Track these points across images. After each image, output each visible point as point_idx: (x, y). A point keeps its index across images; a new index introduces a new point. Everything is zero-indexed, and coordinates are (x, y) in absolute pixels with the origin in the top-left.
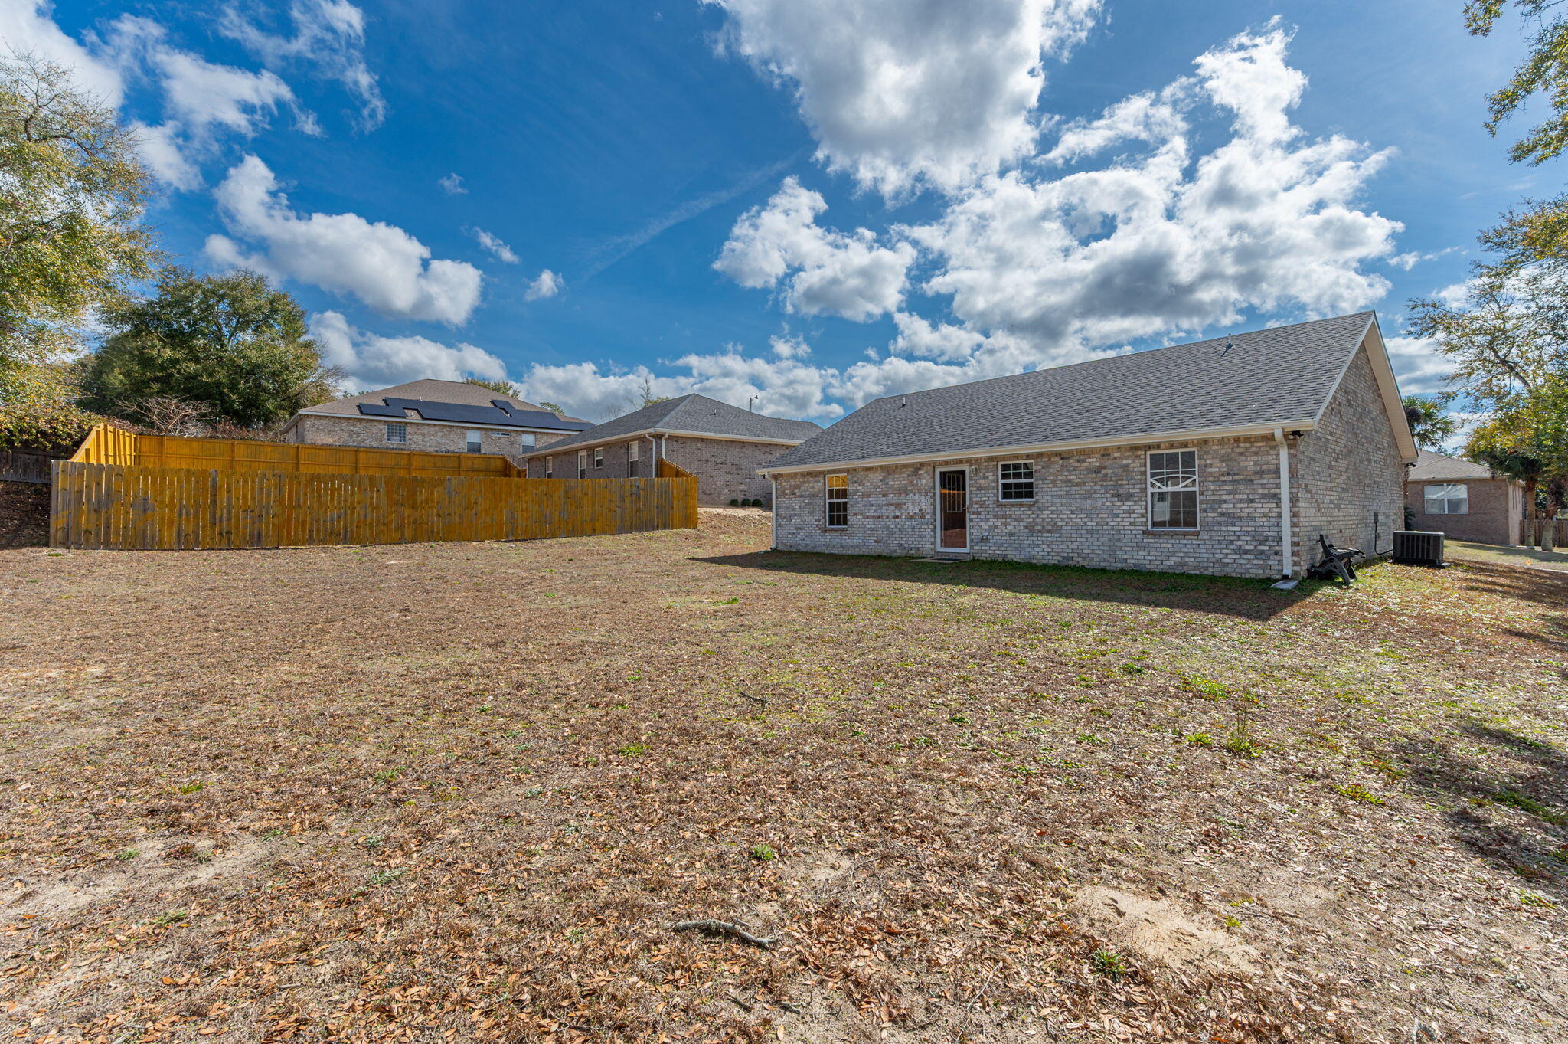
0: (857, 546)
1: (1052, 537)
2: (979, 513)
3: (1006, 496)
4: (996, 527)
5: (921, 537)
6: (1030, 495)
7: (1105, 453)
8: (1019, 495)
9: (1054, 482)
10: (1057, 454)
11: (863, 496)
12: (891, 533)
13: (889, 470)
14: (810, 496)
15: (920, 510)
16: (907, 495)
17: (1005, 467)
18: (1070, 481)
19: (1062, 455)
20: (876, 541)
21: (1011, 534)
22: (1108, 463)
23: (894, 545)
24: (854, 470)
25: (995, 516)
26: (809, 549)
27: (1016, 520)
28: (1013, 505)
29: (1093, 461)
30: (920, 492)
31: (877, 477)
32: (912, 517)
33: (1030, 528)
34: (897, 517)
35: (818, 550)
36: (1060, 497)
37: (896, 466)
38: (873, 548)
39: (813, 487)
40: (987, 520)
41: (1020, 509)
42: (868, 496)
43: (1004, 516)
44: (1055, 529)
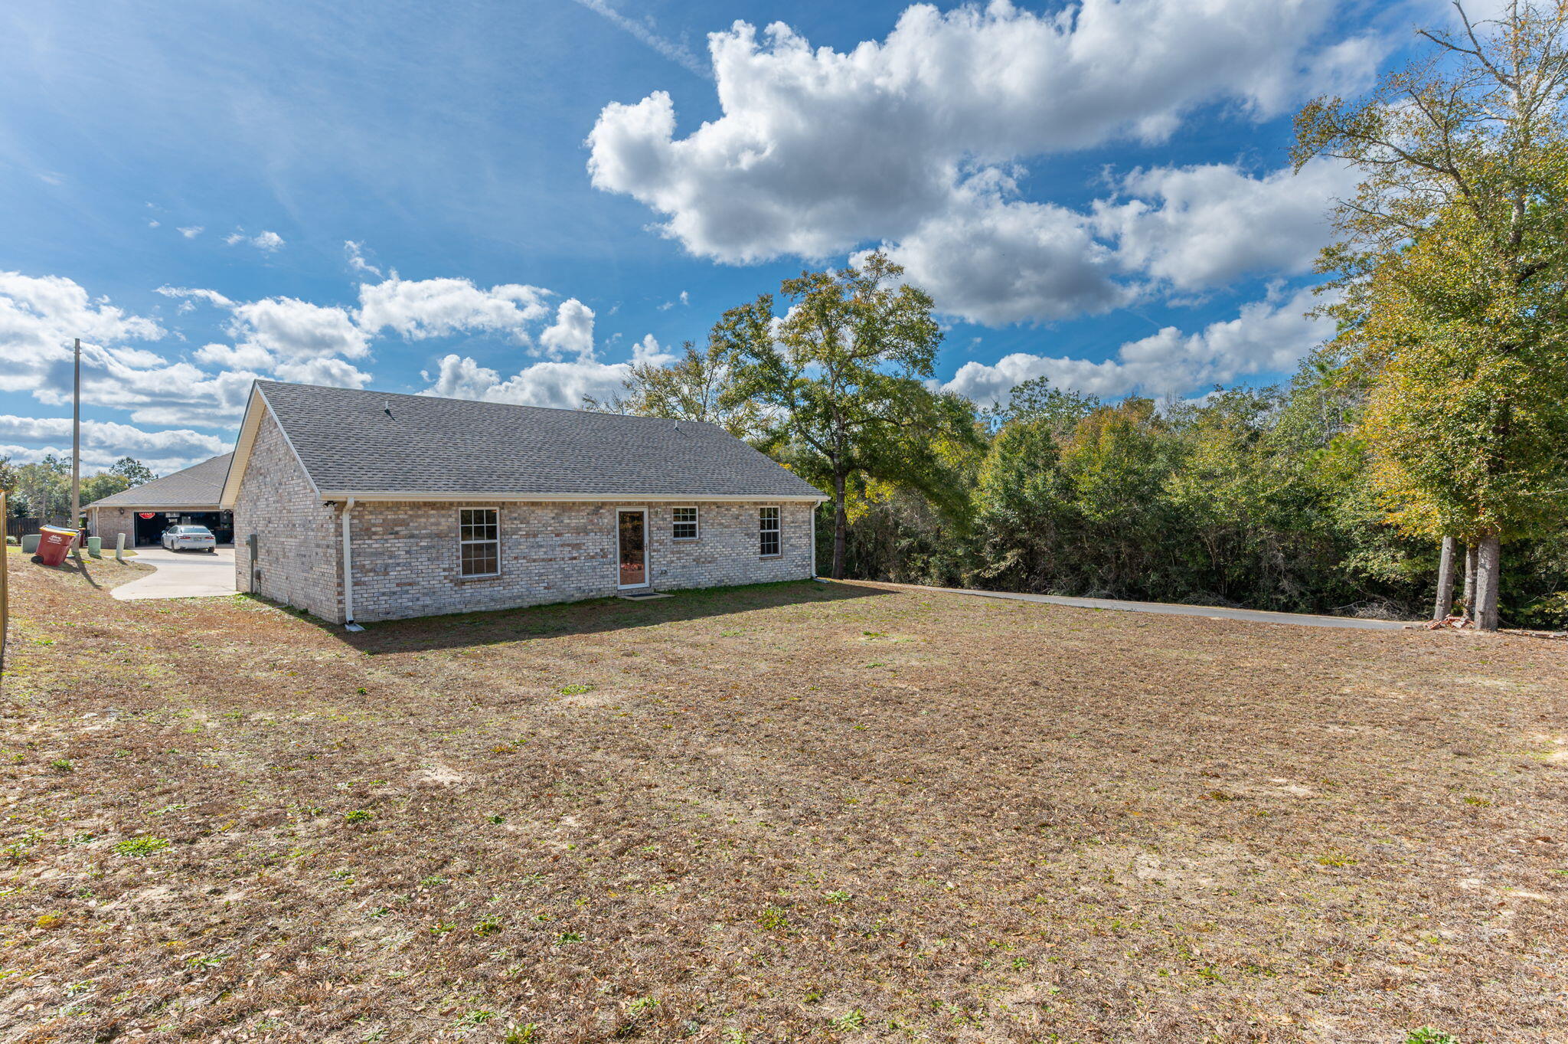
0: (519, 597)
1: (711, 566)
2: (659, 551)
3: (676, 535)
4: (672, 562)
5: (603, 577)
6: (693, 534)
7: (741, 505)
8: (684, 535)
9: (712, 524)
10: (715, 503)
11: (527, 535)
12: (568, 576)
13: (565, 507)
14: (430, 536)
15: (601, 550)
16: (587, 534)
17: (677, 511)
18: (722, 524)
19: (718, 505)
20: (545, 588)
21: (684, 567)
22: (743, 512)
23: (573, 589)
24: (515, 504)
25: (672, 553)
26: (429, 612)
27: (687, 555)
28: (685, 543)
29: (735, 510)
30: (601, 531)
31: (548, 514)
32: (593, 557)
33: (697, 560)
34: (575, 558)
35: (449, 610)
36: (716, 536)
37: (574, 503)
38: (542, 595)
39: (438, 524)
40: (666, 556)
41: (688, 546)
42: (535, 536)
43: (679, 552)
44: (713, 560)
